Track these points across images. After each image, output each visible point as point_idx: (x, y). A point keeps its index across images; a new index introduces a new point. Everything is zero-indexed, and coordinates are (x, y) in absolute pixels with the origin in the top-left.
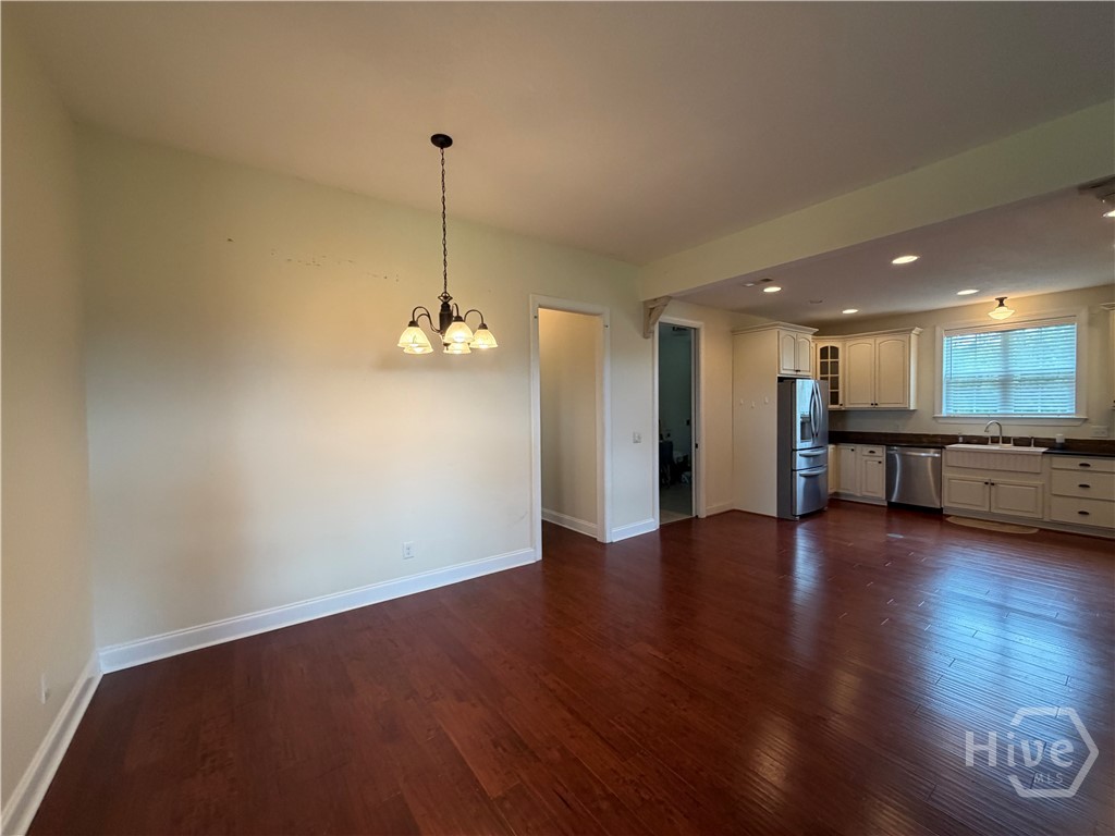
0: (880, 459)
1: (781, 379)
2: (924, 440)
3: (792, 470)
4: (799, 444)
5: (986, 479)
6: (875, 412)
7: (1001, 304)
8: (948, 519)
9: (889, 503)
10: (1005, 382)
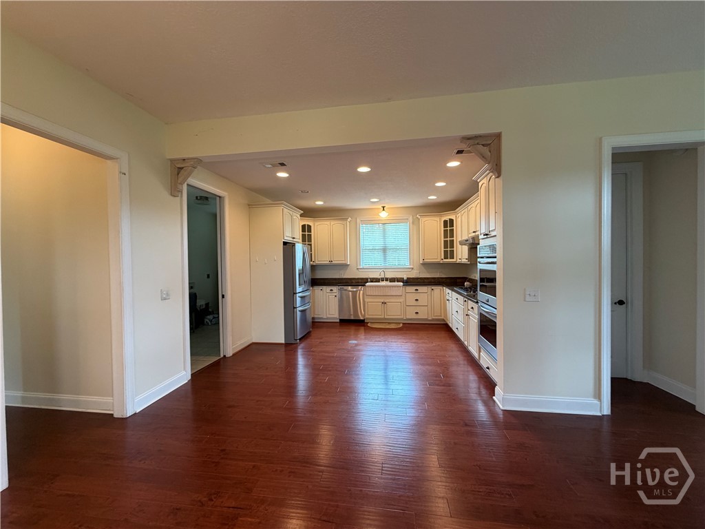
0: (335, 294)
1: (285, 243)
2: (353, 281)
3: (294, 308)
4: (299, 289)
5: (382, 301)
6: (331, 266)
7: (384, 210)
8: (369, 325)
9: (340, 320)
10: (384, 250)
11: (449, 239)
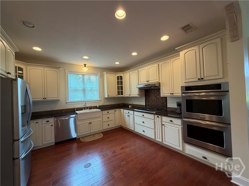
0: (52, 124)
5: (89, 122)
7: (85, 66)
9: (55, 143)
10: (84, 90)
11: (120, 85)
